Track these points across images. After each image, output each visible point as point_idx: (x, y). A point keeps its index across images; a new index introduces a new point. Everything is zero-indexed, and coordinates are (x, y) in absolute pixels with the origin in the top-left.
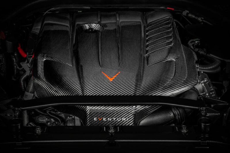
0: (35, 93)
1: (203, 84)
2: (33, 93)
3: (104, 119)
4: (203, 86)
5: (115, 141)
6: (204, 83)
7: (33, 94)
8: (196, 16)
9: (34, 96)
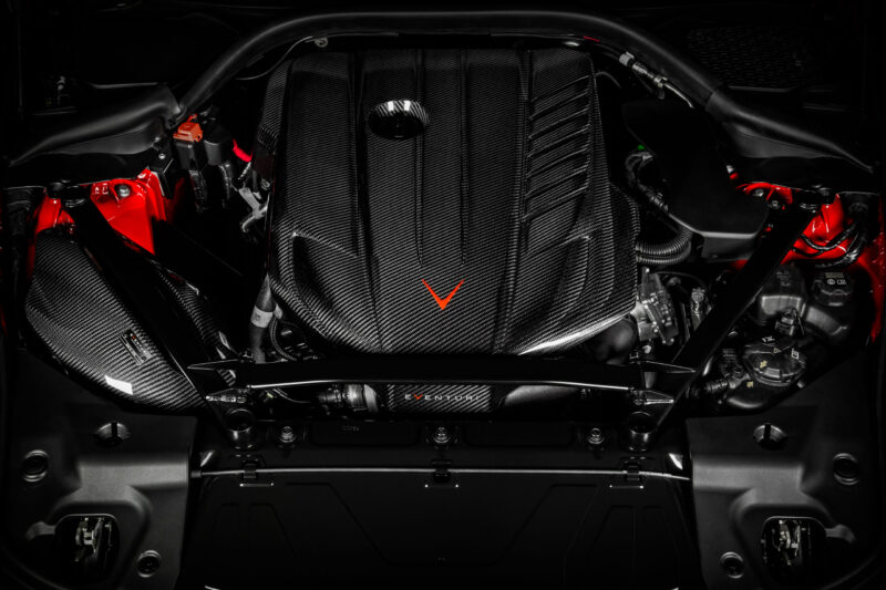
0: (277, 308)
1: (646, 307)
2: (273, 309)
3: (427, 398)
4: (646, 310)
5: (450, 470)
6: (649, 304)
7: (271, 314)
8: (650, 70)
9: (274, 316)
